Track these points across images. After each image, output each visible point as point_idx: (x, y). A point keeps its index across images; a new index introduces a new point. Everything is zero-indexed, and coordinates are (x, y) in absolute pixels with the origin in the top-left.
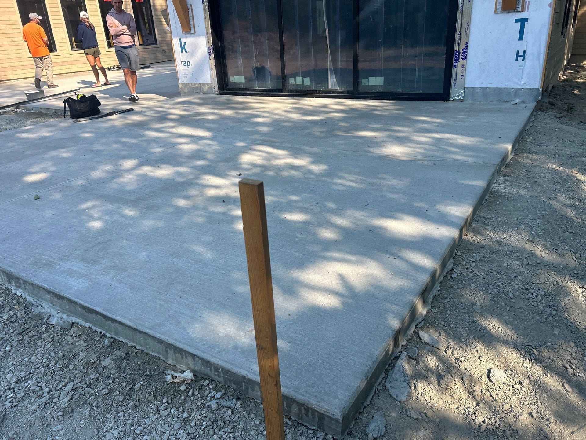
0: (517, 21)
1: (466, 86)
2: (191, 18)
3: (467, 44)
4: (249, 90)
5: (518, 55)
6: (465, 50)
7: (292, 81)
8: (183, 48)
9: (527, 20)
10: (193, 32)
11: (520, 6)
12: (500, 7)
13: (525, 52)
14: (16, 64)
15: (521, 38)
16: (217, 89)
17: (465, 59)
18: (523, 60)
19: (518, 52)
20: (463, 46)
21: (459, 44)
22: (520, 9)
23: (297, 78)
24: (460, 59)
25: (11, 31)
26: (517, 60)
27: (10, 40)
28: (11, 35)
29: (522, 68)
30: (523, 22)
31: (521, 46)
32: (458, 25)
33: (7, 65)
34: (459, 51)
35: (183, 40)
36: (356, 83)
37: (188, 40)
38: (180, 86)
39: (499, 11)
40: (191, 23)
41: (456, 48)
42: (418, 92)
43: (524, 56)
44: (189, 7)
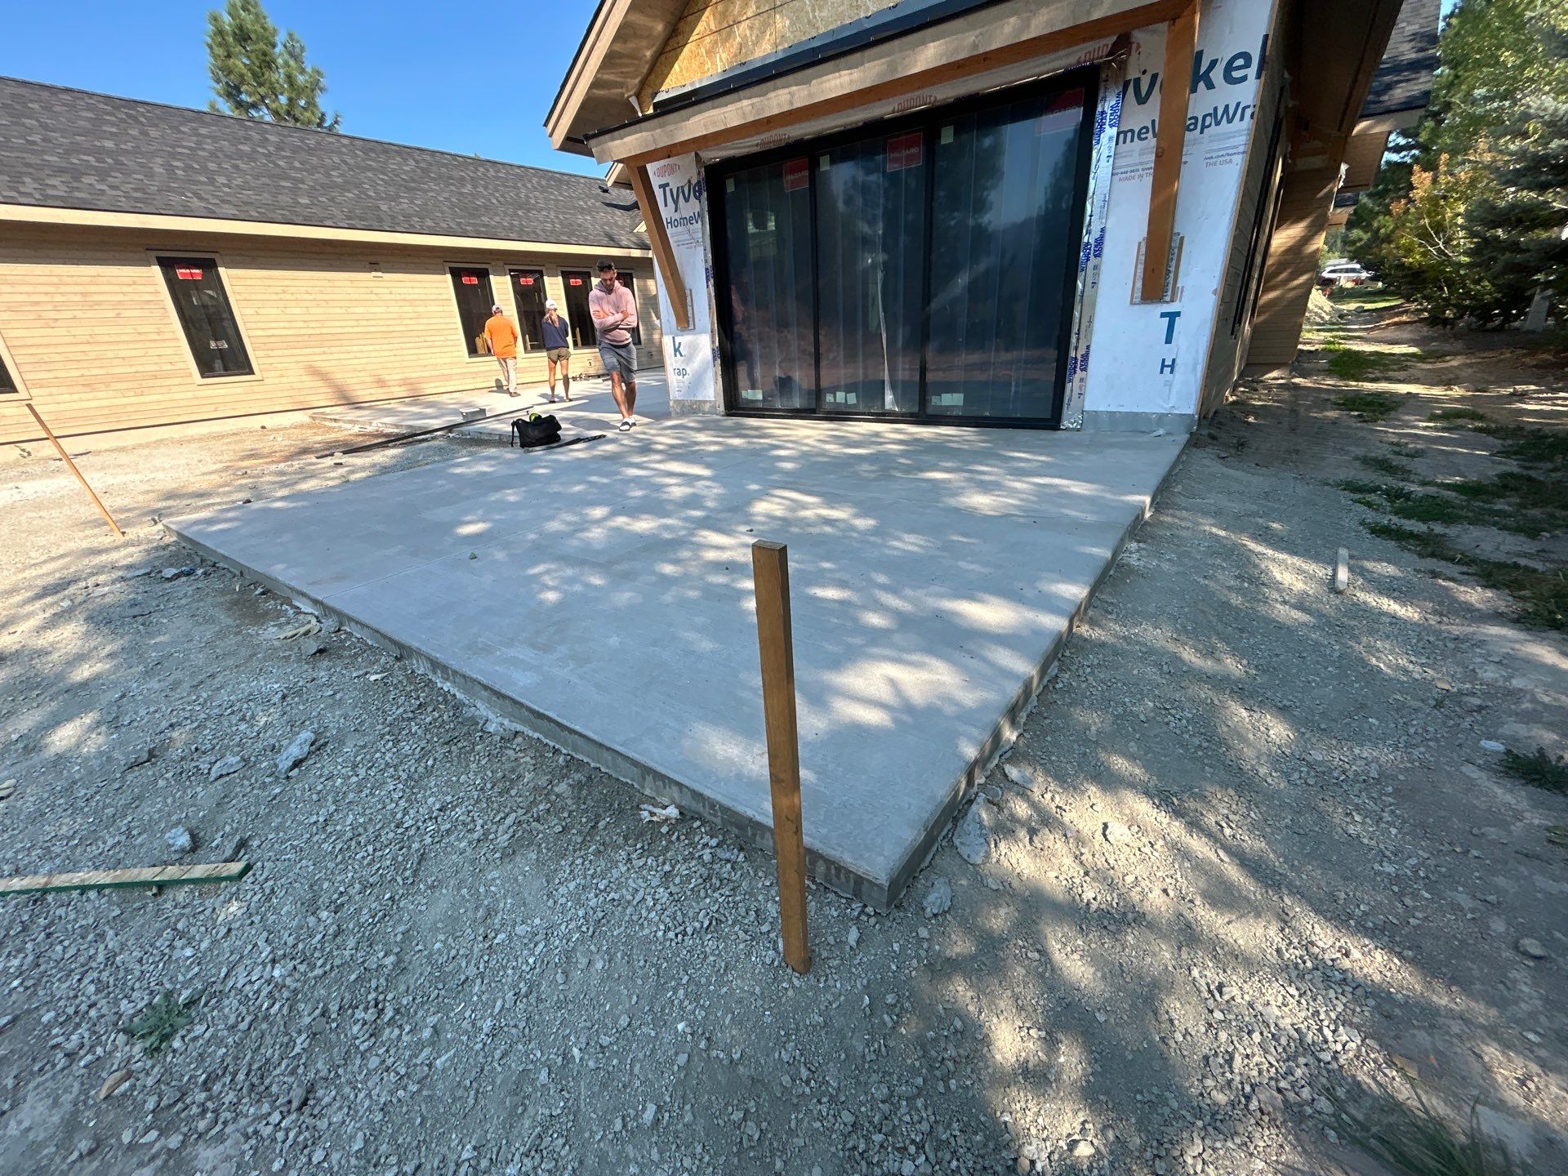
0: (1163, 315)
1: (1086, 409)
2: (689, 308)
3: (1088, 347)
4: (768, 410)
5: (1163, 366)
6: (1086, 357)
7: (829, 398)
8: (677, 350)
9: (1178, 314)
10: (691, 327)
11: (1169, 293)
12: (1138, 294)
13: (1174, 360)
14: (449, 372)
15: (1168, 341)
16: (722, 408)
17: (1084, 369)
18: (1172, 372)
19: (1164, 360)
20: (1082, 351)
21: (1076, 348)
22: (1168, 298)
23: (838, 394)
24: (1078, 370)
25: (443, 327)
26: (1162, 372)
27: (442, 338)
28: (445, 332)
29: (1169, 384)
30: (1172, 317)
31: (1168, 352)
32: (1076, 321)
33: (438, 373)
34: (1076, 358)
35: (678, 340)
36: (923, 401)
37: (684, 339)
38: (671, 403)
39: (1138, 300)
40: (690, 315)
41: (1073, 354)
42: (1013, 416)
43: (1172, 366)
44: (688, 292)
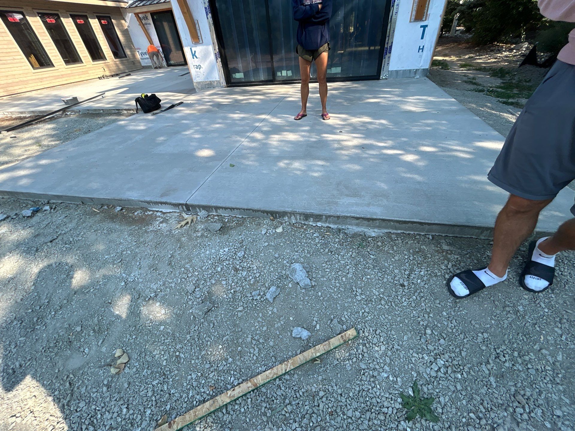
0: (421, 27)
1: (389, 70)
2: (198, 31)
3: (392, 43)
6: (391, 47)
7: (279, 74)
8: (194, 55)
9: (427, 26)
10: (201, 42)
12: (413, 17)
13: (423, 46)
15: (422, 38)
16: (224, 83)
19: (420, 47)
20: (389, 45)
22: (424, 19)
23: (283, 71)
24: (388, 53)
26: (419, 52)
29: (421, 57)
30: (424, 27)
31: (421, 43)
32: (388, 30)
35: (193, 49)
37: (198, 49)
38: (195, 84)
39: (412, 20)
40: (199, 35)
41: (386, 46)
42: (362, 75)
43: (423, 49)
44: (196, 22)
